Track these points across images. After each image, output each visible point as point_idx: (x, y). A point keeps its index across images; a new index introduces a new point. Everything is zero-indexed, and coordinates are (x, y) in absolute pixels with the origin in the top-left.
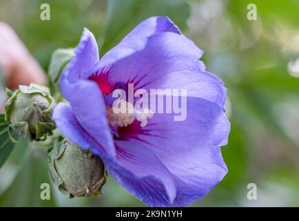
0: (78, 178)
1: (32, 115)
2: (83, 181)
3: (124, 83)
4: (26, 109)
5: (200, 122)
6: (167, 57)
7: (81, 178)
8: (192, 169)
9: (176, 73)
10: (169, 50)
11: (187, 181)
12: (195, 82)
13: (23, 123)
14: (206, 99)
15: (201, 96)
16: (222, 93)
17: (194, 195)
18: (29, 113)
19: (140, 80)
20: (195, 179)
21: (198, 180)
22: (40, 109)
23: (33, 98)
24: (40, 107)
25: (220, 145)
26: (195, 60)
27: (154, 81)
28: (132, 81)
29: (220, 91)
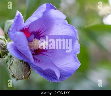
0: (19, 72)
2: (22, 73)
3: (35, 32)
6: (52, 20)
7: (21, 72)
8: (66, 64)
9: (56, 26)
10: (52, 17)
11: (64, 70)
16: (76, 33)
17: (67, 75)
20: (67, 69)
21: (69, 69)
24: (1, 44)
25: (76, 54)
26: (63, 20)
27: (47, 30)
28: (39, 31)
29: (75, 32)
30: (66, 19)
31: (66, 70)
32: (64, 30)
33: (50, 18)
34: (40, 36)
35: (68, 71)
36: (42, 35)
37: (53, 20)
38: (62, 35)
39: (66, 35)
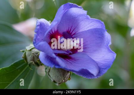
1: (34, 57)
3: (65, 32)
4: (31, 56)
5: (100, 37)
8: (103, 57)
9: (82, 22)
11: (103, 63)
12: (91, 23)
13: (31, 62)
14: (98, 28)
15: (96, 27)
16: (103, 24)
17: (107, 68)
18: (32, 57)
19: (71, 29)
20: (106, 61)
21: (107, 61)
22: (36, 54)
23: (32, 51)
24: (35, 53)
25: (109, 45)
26: (86, 15)
27: (76, 27)
28: (69, 30)
29: (101, 23)
30: (87, 14)
31: (105, 63)
32: (91, 24)
33: (73, 16)
34: (72, 34)
35: (107, 63)
36: (73, 33)
37: (76, 18)
38: (91, 29)
39: (95, 29)
